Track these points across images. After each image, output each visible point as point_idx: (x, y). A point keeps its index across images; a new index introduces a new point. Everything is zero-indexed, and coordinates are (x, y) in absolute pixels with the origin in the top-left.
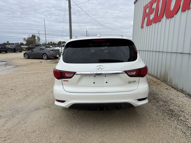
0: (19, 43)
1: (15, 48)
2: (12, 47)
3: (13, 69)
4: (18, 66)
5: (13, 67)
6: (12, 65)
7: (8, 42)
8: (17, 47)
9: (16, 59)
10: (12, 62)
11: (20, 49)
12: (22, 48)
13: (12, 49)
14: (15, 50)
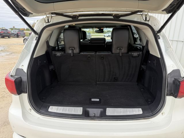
0: (25, 29)
1: (18, 34)
2: (15, 32)
3: (7, 56)
4: (14, 53)
5: (8, 53)
6: (8, 52)
7: (14, 27)
8: (19, 32)
9: (15, 45)
10: (10, 48)
11: (23, 34)
12: (24, 33)
13: (15, 34)
14: (18, 35)
